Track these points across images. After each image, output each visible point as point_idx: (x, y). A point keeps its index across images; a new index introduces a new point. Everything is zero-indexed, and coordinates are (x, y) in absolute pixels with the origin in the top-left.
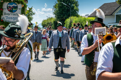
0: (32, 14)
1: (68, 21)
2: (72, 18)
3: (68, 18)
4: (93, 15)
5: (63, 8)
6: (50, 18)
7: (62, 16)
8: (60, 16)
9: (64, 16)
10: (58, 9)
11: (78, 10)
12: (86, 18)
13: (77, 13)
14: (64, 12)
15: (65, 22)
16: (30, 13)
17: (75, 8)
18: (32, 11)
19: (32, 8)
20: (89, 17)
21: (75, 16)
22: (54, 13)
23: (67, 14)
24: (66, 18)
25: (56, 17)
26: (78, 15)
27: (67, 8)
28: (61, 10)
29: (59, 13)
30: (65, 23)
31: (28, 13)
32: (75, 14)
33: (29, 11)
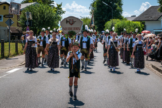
0: (61, 12)
1: (109, 23)
2: (114, 20)
3: (109, 21)
5: (103, 8)
6: (84, 18)
9: (104, 17)
10: (96, 8)
11: (121, 11)
13: (120, 14)
14: (103, 13)
15: (105, 25)
16: (59, 12)
17: (118, 8)
18: (61, 8)
19: (61, 4)
20: (133, 21)
21: (118, 18)
23: (107, 16)
24: (106, 21)
27: (107, 8)
29: (98, 13)
30: (105, 27)
31: (56, 11)
32: (117, 15)
33: (57, 8)
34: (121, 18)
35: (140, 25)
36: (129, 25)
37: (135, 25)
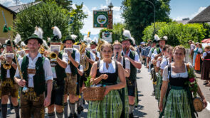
1: (149, 29)
2: (157, 24)
3: (150, 25)
4: (198, 20)
5: (141, 7)
7: (137, 21)
8: (135, 20)
9: (141, 20)
10: (130, 8)
11: (168, 10)
12: (184, 25)
13: (166, 15)
14: (141, 14)
15: (144, 32)
16: (79, 16)
17: (163, 6)
18: (82, 11)
19: (82, 5)
20: (189, 23)
21: (164, 21)
22: (124, 16)
23: (147, 18)
24: (145, 25)
25: (126, 22)
26: (168, 19)
27: (147, 6)
28: (137, 10)
29: (133, 15)
30: (143, 35)
31: (74, 15)
32: (163, 16)
33: (76, 11)
34: (168, 21)
35: (200, 30)
36: (182, 30)
37: (192, 30)
